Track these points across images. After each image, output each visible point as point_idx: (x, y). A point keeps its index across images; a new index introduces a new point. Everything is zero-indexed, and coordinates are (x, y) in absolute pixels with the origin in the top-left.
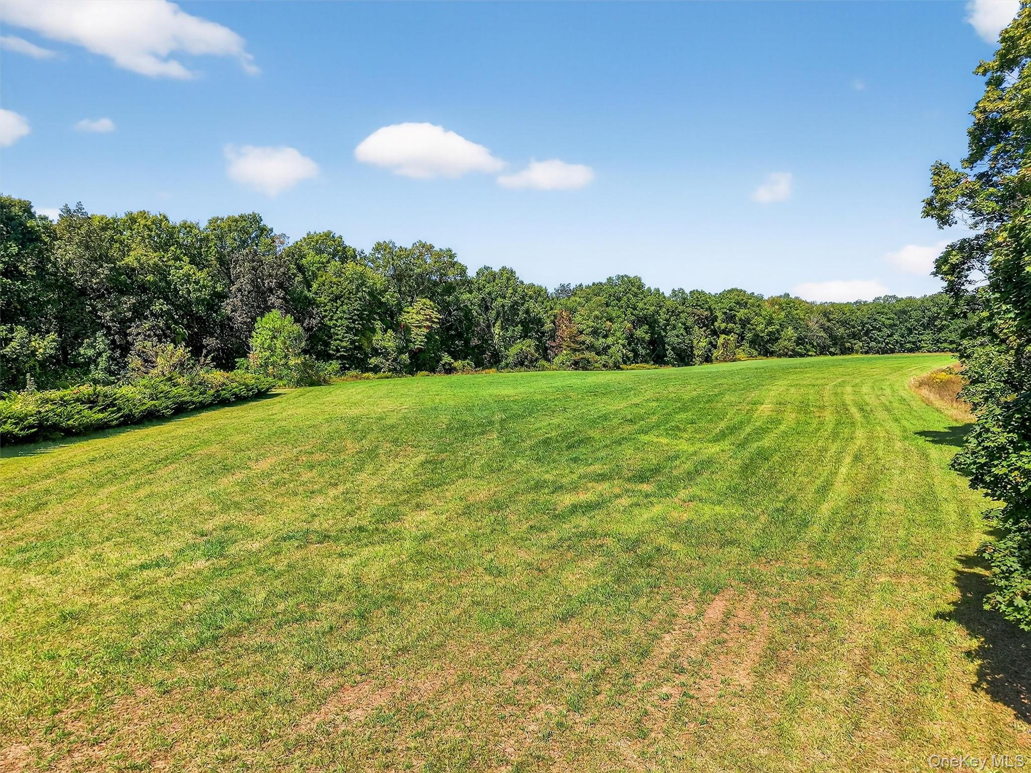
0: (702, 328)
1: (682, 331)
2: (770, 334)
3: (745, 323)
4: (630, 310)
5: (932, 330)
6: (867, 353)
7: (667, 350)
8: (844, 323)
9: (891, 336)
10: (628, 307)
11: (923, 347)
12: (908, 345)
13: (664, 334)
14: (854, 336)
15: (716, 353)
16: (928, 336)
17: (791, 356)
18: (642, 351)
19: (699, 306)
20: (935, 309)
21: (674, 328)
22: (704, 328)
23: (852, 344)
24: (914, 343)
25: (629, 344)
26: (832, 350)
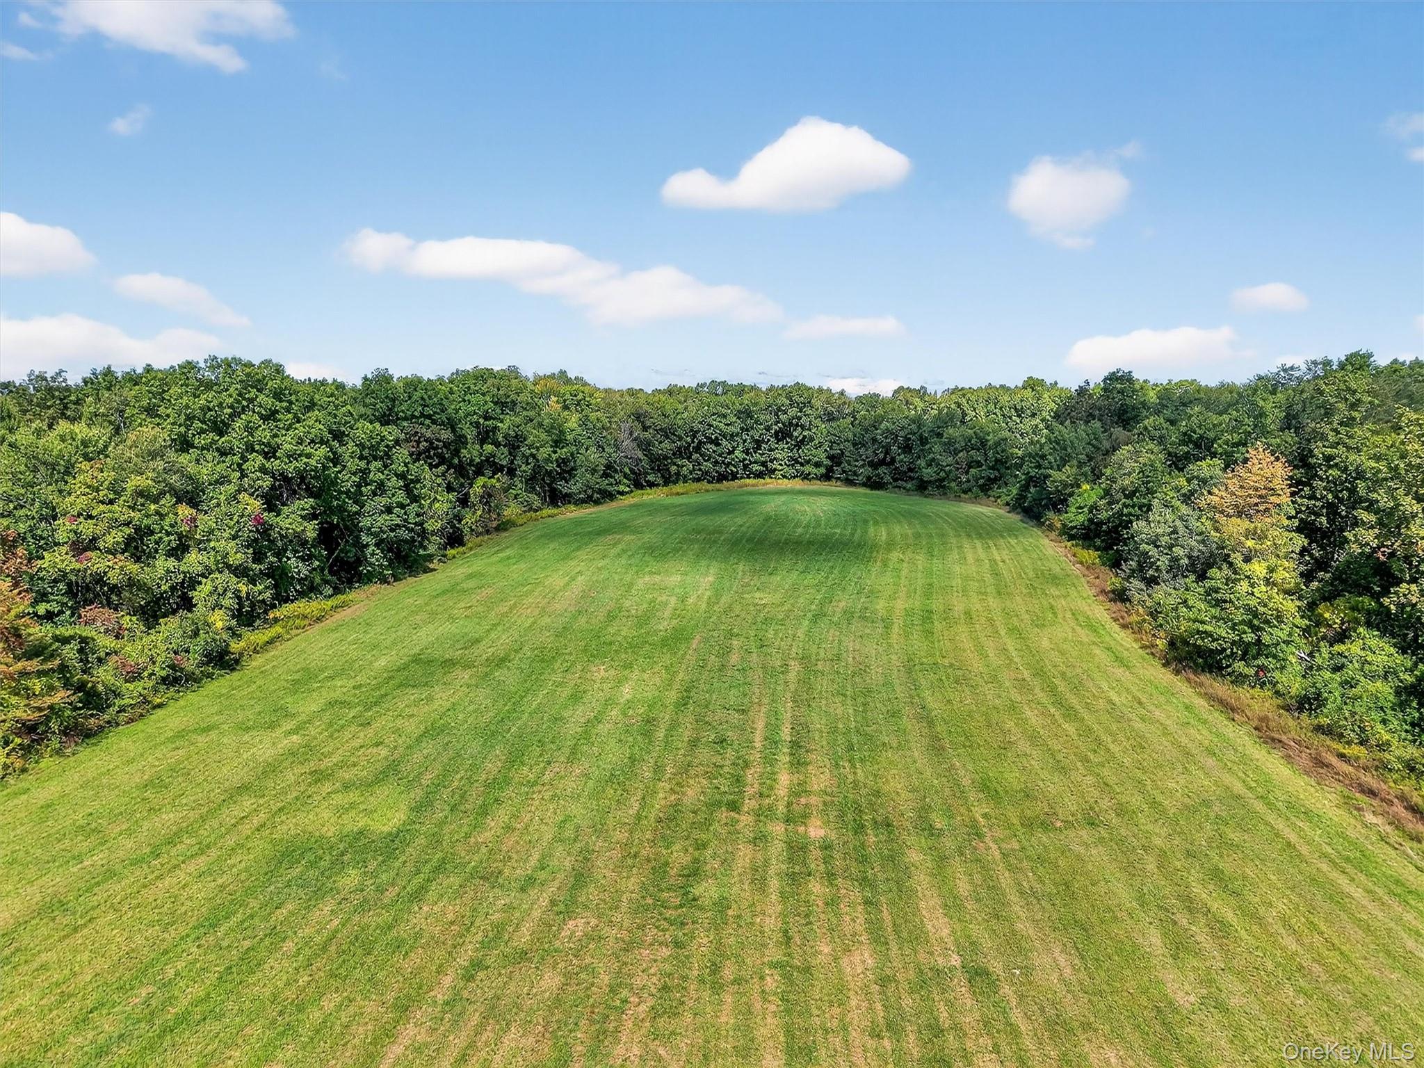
0: (436, 466)
1: (401, 496)
2: (562, 462)
3: (514, 444)
4: (255, 461)
5: (787, 443)
6: (698, 480)
7: (367, 546)
8: (667, 433)
9: (730, 453)
10: (250, 448)
11: (775, 470)
12: (756, 468)
13: (355, 508)
14: (679, 453)
15: (469, 519)
16: (782, 452)
17: (597, 502)
18: (297, 568)
19: (429, 417)
20: (792, 412)
21: (381, 488)
22: (442, 468)
23: (678, 466)
24: (764, 464)
25: (258, 557)
26: (651, 478)
